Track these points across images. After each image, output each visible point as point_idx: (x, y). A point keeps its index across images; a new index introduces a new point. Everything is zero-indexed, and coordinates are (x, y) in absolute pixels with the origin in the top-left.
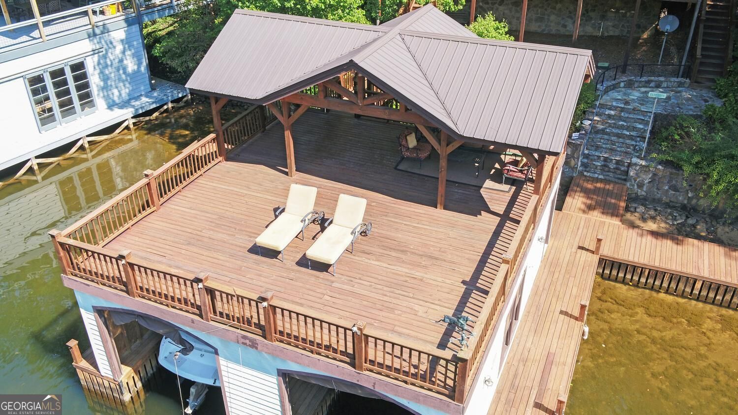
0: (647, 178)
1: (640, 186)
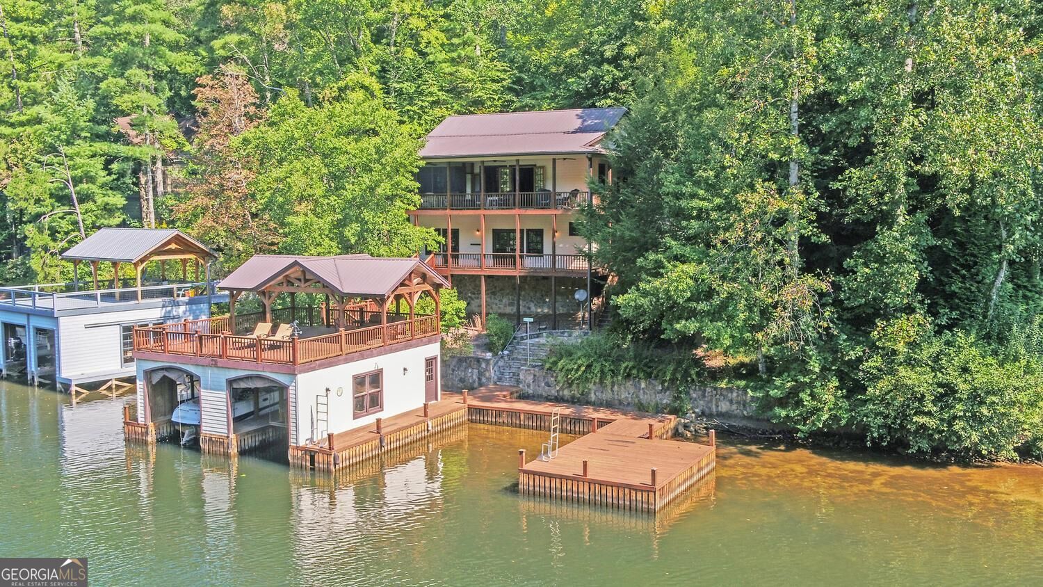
0: (530, 379)
1: (529, 386)
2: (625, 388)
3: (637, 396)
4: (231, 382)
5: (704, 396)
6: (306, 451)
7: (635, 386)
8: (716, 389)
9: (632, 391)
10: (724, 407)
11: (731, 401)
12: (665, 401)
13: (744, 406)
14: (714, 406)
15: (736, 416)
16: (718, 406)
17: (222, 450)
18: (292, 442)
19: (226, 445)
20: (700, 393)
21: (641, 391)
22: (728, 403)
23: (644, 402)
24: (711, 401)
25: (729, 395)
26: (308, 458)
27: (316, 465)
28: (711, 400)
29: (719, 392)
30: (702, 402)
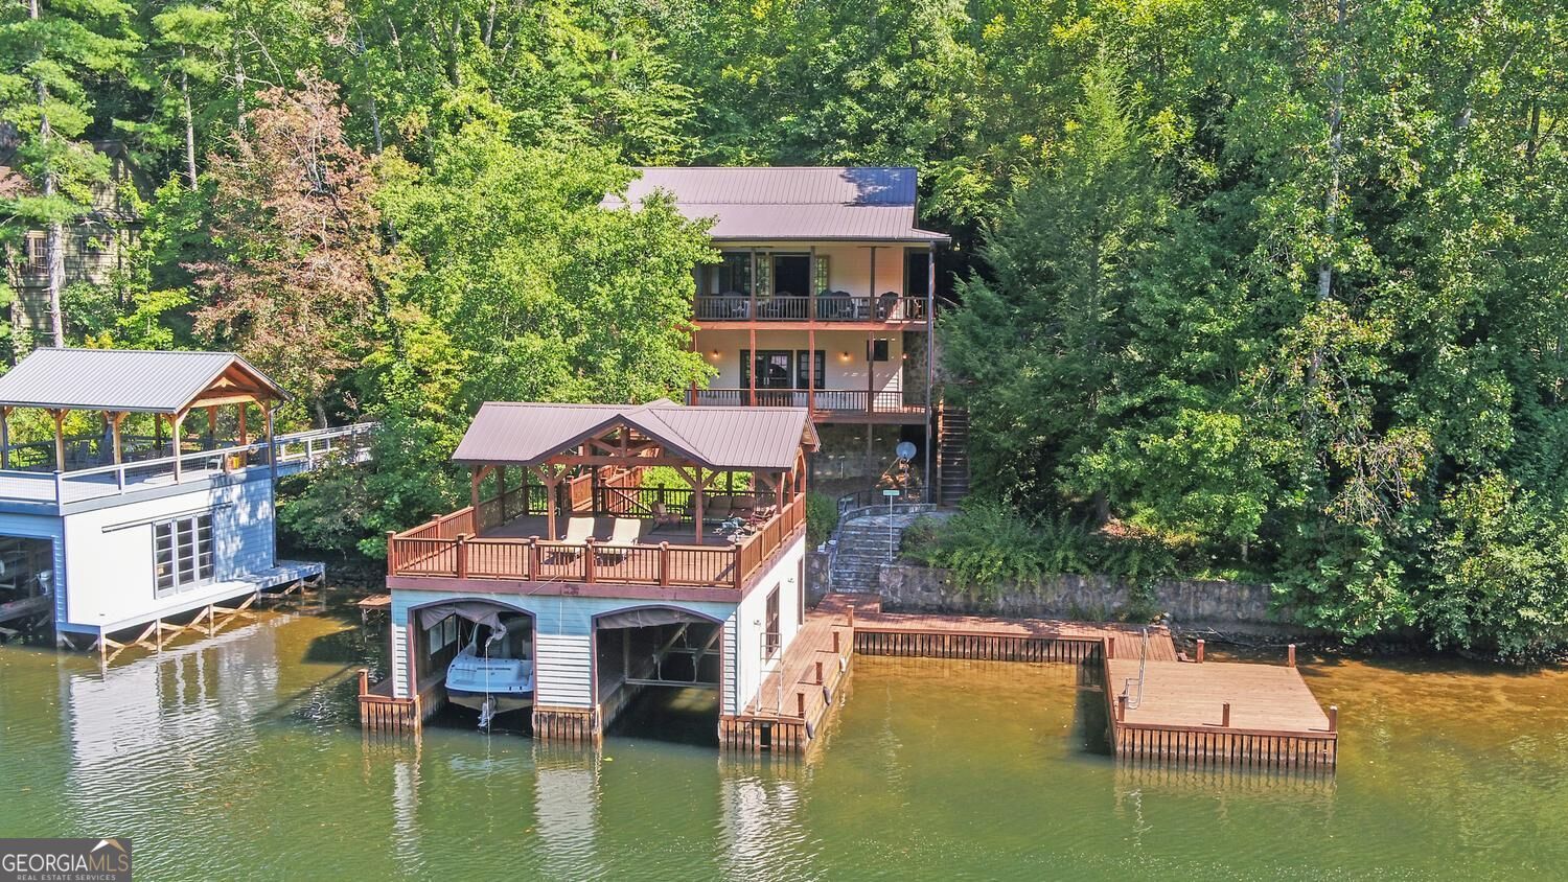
0: (898, 582)
1: (894, 592)
2: (1053, 588)
3: (1073, 600)
4: (596, 620)
5: (1177, 594)
6: (753, 722)
7: (1070, 587)
8: (1195, 583)
9: (1064, 592)
10: (1207, 607)
11: (1219, 600)
12: (1116, 605)
13: (1239, 605)
14: (1191, 608)
15: (1225, 620)
16: (1197, 608)
17: (578, 731)
18: (727, 709)
19: (586, 724)
20: (1171, 590)
21: (1079, 592)
22: (1214, 603)
23: (1083, 606)
24: (1187, 601)
25: (1217, 591)
26: (757, 732)
27: (774, 742)
28: (1188, 599)
29: (1201, 589)
30: (1173, 603)
